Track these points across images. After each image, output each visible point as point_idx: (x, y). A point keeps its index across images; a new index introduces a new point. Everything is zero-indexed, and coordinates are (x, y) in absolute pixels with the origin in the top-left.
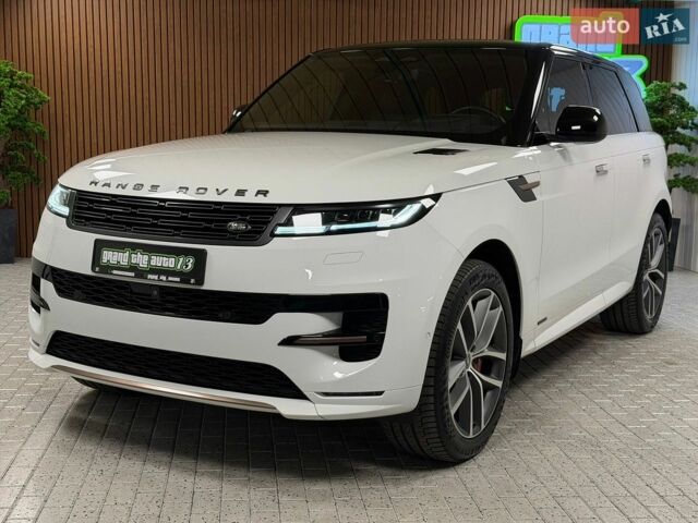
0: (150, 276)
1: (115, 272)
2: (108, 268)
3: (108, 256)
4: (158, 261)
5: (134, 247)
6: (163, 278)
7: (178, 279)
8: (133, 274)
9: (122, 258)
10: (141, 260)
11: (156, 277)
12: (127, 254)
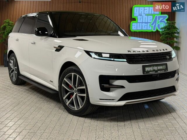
0: (158, 72)
1: (150, 72)
2: (148, 72)
3: (147, 69)
4: (159, 68)
5: (153, 65)
6: (161, 71)
7: (164, 71)
8: (154, 72)
9: (151, 69)
10: (155, 68)
11: (160, 71)
12: (152, 67)
